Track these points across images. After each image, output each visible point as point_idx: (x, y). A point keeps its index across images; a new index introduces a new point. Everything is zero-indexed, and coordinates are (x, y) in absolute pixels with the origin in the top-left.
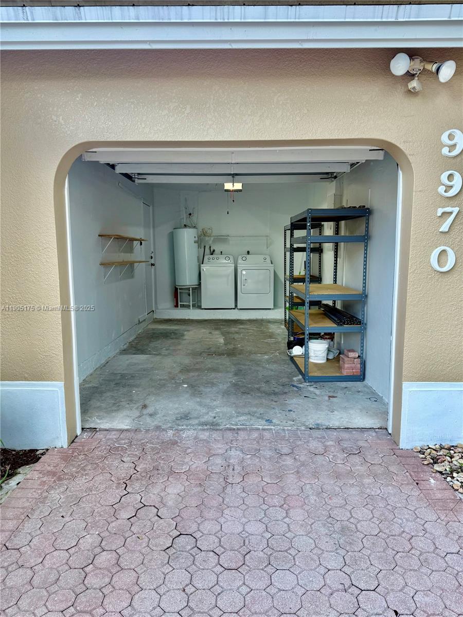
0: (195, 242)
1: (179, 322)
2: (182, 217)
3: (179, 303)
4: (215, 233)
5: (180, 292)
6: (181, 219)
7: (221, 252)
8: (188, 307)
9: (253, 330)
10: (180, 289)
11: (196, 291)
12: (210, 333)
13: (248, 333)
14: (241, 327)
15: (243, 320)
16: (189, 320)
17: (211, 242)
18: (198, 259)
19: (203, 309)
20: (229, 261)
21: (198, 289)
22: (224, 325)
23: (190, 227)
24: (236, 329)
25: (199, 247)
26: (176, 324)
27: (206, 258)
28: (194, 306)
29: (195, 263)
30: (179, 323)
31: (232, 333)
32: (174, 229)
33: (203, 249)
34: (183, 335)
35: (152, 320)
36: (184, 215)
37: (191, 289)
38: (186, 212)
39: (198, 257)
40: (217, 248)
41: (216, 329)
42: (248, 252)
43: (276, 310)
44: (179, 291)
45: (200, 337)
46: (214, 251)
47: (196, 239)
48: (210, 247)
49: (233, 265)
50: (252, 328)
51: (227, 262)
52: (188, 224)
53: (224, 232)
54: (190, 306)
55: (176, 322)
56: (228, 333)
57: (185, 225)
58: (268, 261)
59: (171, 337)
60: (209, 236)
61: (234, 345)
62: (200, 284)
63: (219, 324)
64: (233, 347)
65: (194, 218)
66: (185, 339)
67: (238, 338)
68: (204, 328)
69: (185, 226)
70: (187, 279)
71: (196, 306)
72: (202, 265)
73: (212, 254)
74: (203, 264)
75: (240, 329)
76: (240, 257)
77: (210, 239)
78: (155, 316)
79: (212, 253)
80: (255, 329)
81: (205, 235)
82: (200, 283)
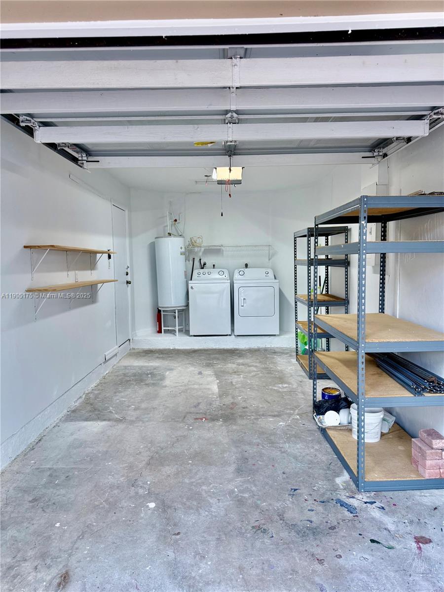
0: (181, 254)
1: (162, 353)
2: (166, 225)
3: (163, 328)
4: (206, 243)
5: (163, 315)
6: (165, 226)
7: (214, 265)
8: (173, 332)
9: (256, 366)
10: (164, 311)
11: (183, 312)
12: (200, 373)
13: (250, 372)
14: (241, 361)
15: (242, 350)
16: (174, 350)
17: (201, 254)
18: (186, 275)
19: (191, 336)
20: (224, 276)
21: (185, 311)
22: (218, 359)
23: (175, 236)
24: (234, 366)
25: (187, 259)
26: (158, 357)
27: (195, 272)
28: (180, 331)
29: (182, 279)
30: (161, 356)
31: (228, 373)
32: (156, 238)
33: (191, 262)
34: (163, 378)
35: (128, 351)
36: (169, 222)
37: (177, 311)
38: (171, 219)
39: (185, 272)
40: (209, 260)
41: (208, 365)
42: (246, 266)
43: (282, 337)
44: (162, 313)
45: (186, 381)
46: (205, 264)
47: (183, 250)
48: (200, 260)
49: (229, 281)
50: (254, 365)
51: (220, 277)
52: (173, 232)
53: (217, 243)
54: (175, 331)
55: (157, 355)
56: (224, 372)
57: (168, 233)
58: (271, 275)
59: (147, 382)
60: (198, 247)
61: (233, 398)
62: (187, 305)
63: (212, 356)
64: (232, 400)
65: (180, 226)
66: (166, 386)
67: (237, 383)
68: (192, 365)
69: (170, 234)
70: (172, 300)
71: (184, 331)
72: (190, 282)
73: (203, 268)
74: (191, 280)
75: (239, 364)
76: (236, 272)
77: (200, 250)
78: (132, 346)
79: (203, 266)
80: (258, 364)
81: (193, 245)
82: (188, 303)
